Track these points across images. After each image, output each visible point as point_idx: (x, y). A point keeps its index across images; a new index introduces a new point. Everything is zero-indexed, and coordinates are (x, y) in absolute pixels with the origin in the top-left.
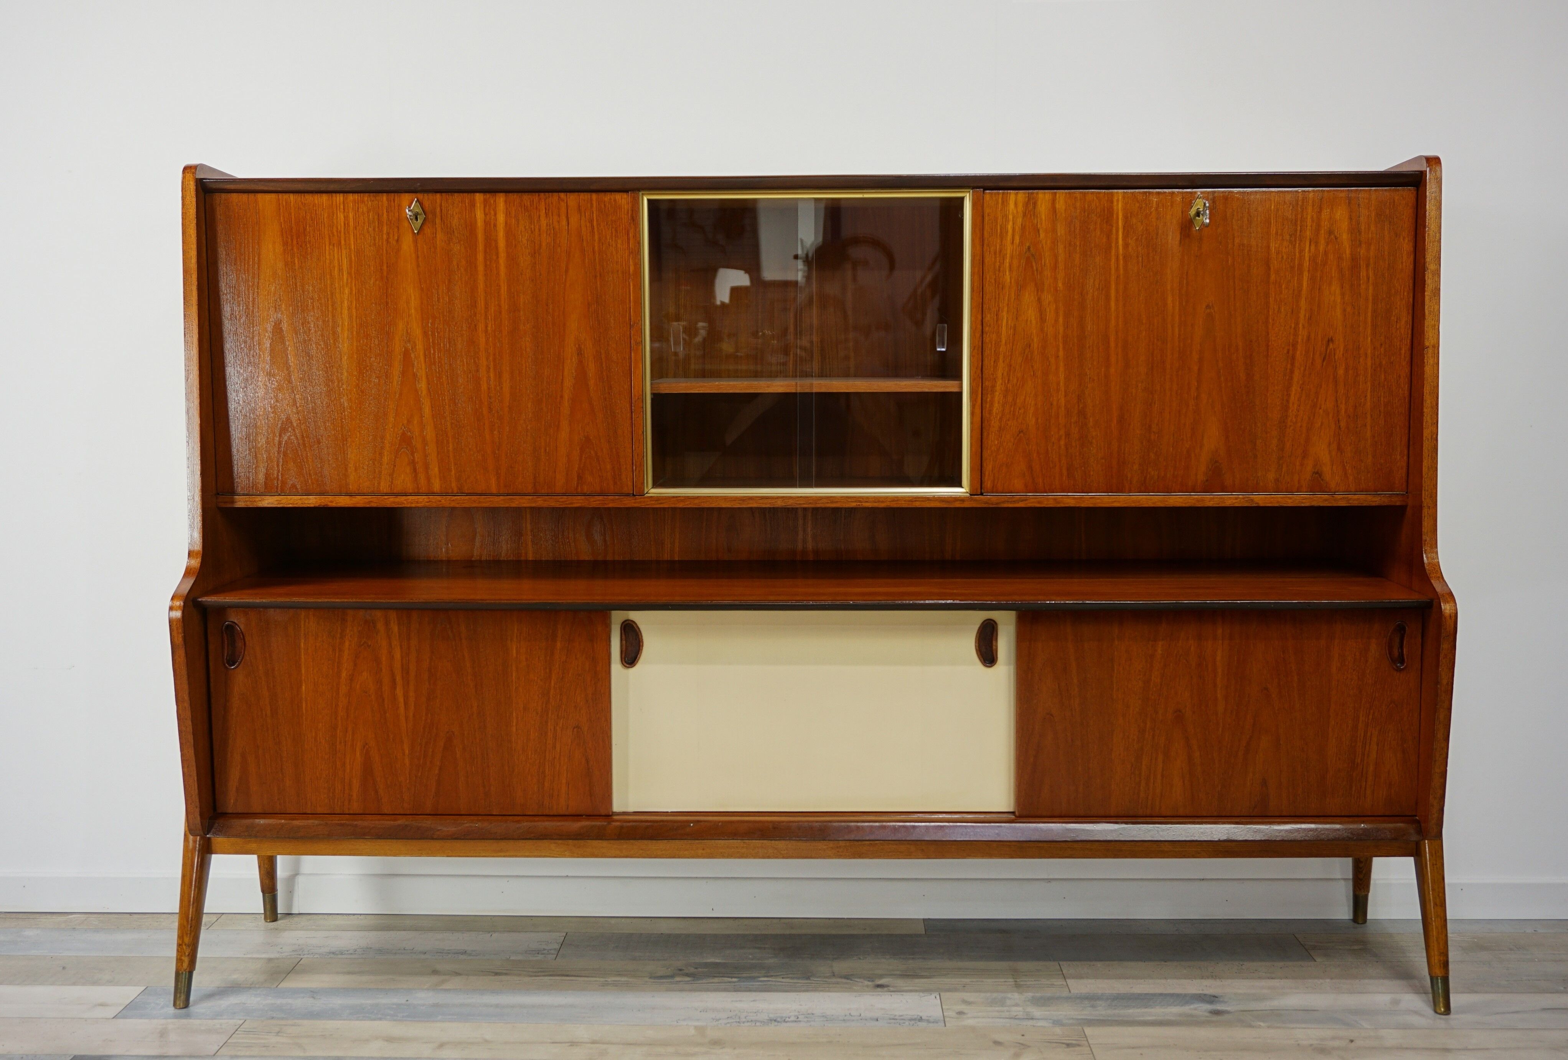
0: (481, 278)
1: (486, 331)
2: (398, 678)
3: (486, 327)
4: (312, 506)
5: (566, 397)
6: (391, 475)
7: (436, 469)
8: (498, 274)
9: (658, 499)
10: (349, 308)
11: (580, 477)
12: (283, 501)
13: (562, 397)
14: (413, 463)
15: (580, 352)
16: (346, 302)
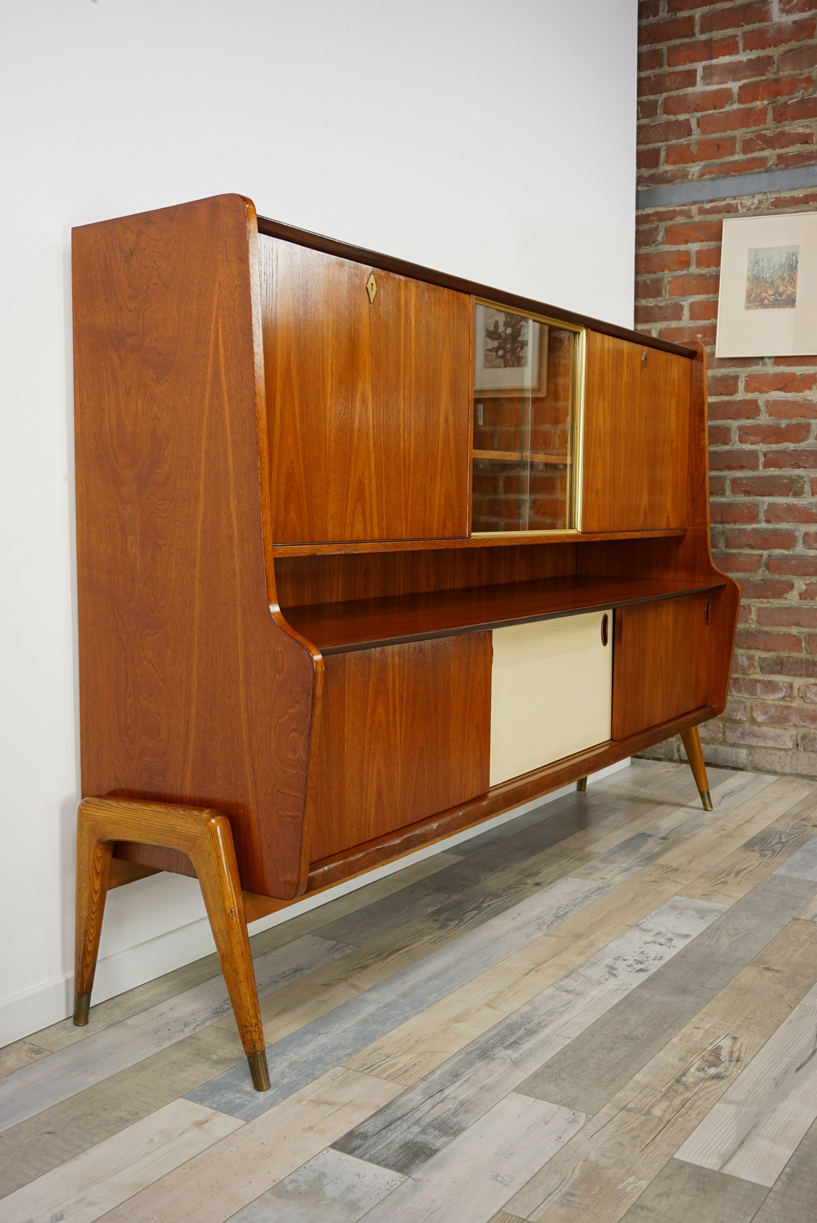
0: (402, 350)
1: (404, 397)
2: (397, 706)
3: (404, 394)
4: (306, 555)
5: (440, 457)
6: (352, 525)
7: (376, 519)
8: (411, 348)
9: (477, 541)
10: (332, 365)
11: (444, 524)
12: (289, 551)
13: (438, 457)
14: (364, 512)
15: (447, 421)
16: (330, 359)
